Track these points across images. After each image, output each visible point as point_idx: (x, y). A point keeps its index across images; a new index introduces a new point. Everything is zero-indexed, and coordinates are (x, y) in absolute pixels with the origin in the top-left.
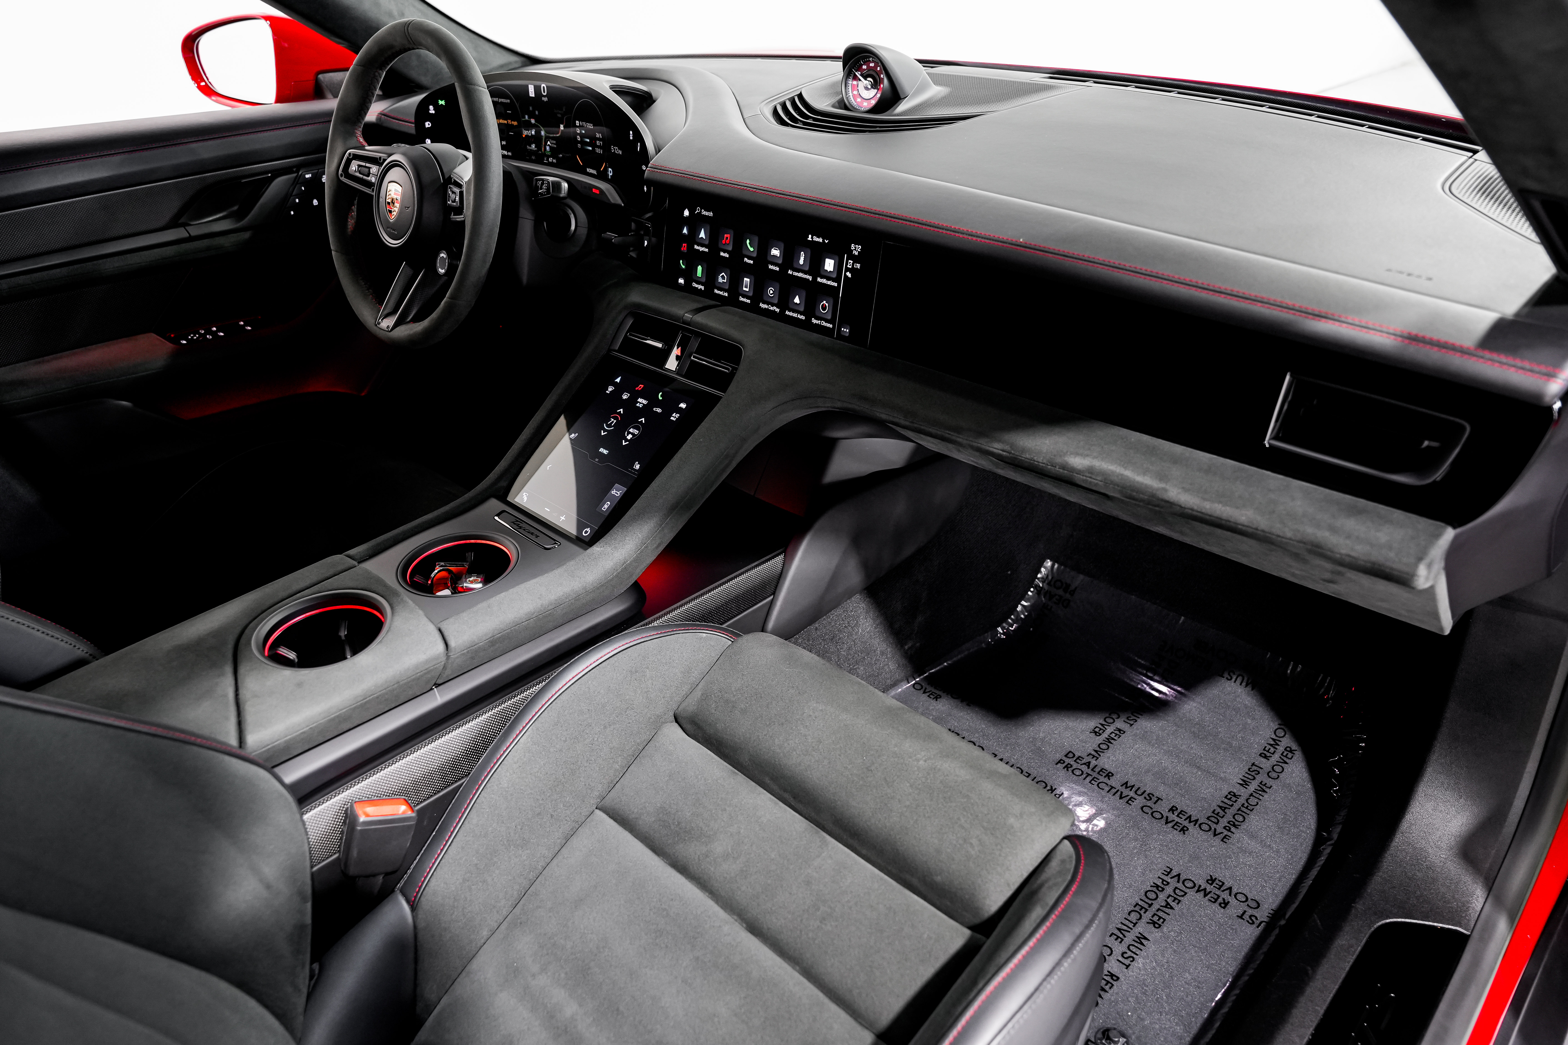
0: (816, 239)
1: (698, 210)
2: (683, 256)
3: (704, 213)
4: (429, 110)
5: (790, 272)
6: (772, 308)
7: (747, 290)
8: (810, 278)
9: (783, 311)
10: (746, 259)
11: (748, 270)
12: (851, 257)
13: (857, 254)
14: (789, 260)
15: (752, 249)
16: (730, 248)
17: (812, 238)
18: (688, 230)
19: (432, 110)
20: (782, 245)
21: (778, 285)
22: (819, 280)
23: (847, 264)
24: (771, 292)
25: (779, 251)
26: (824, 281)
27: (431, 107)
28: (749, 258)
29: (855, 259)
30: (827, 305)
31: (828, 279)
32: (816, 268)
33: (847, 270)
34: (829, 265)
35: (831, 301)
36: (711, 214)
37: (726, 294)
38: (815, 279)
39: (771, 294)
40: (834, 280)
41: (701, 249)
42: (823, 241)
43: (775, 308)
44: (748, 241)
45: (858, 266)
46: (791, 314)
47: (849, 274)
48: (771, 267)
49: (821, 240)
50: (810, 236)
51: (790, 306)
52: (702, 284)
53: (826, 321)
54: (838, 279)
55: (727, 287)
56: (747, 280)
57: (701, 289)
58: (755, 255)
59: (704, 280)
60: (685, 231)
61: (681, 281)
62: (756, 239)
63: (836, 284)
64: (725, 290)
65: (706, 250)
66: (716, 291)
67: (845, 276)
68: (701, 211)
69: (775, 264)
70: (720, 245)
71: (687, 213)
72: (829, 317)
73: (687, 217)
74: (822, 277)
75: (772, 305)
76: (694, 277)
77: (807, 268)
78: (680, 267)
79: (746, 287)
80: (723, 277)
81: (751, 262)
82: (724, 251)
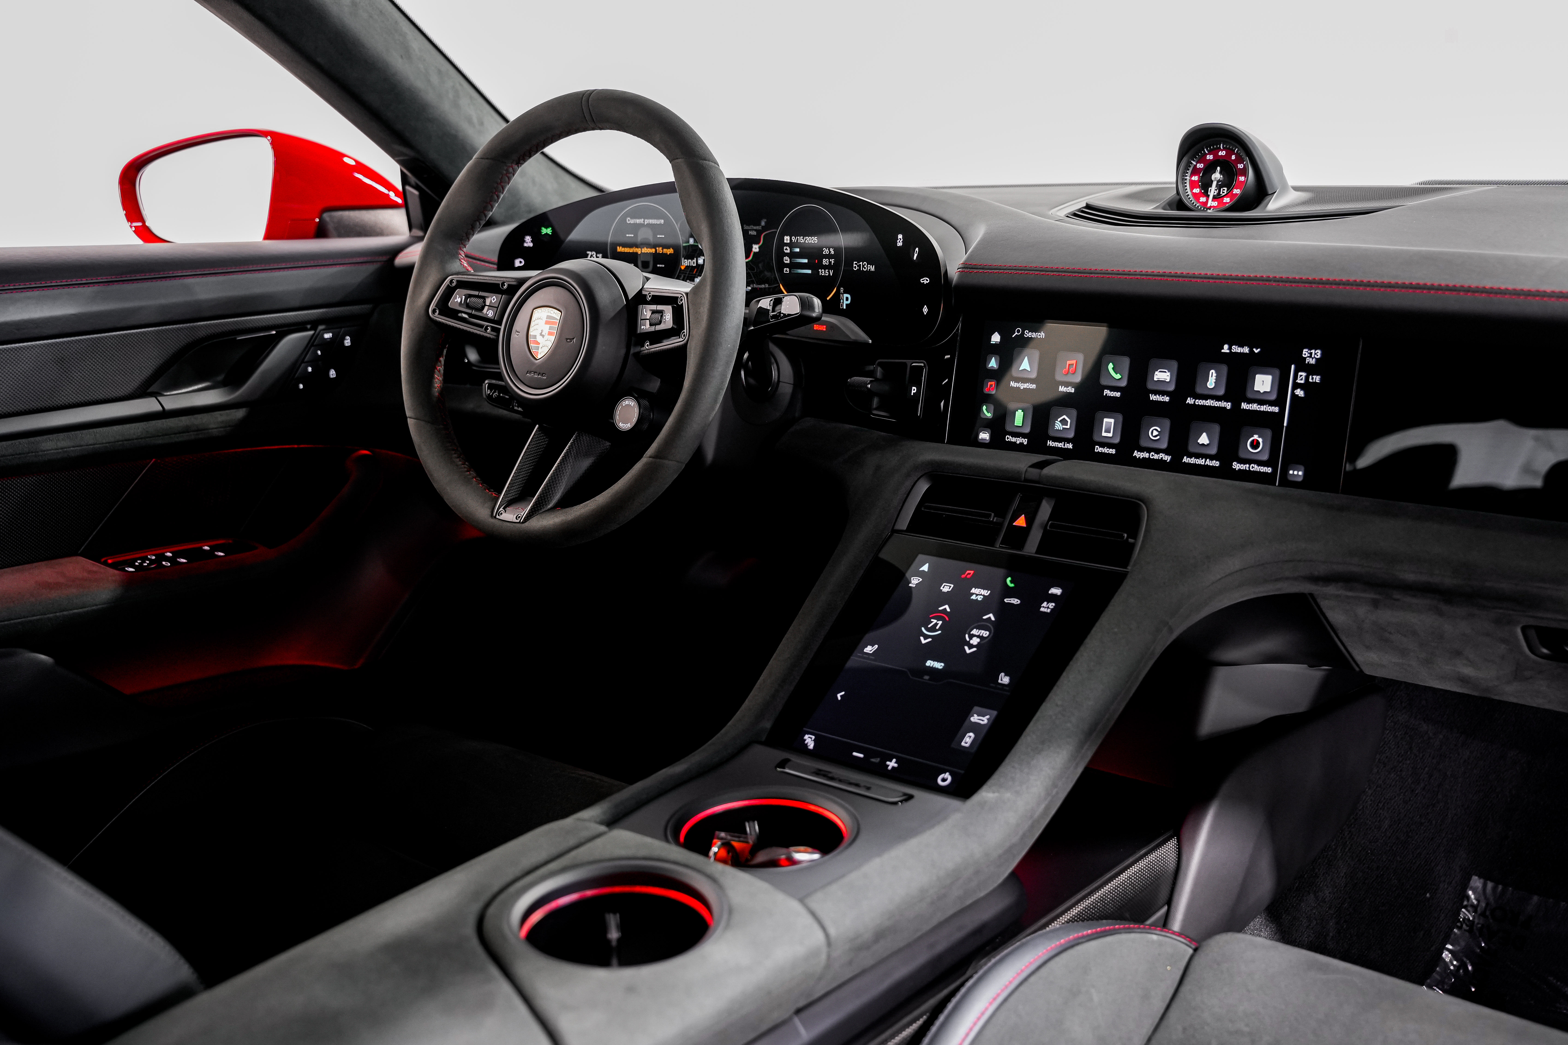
0: (1236, 349)
1: (1018, 331)
2: (989, 400)
3: (1029, 334)
4: (524, 241)
5: (1190, 401)
6: (1156, 457)
7: (1110, 435)
8: (1228, 405)
9: (1177, 458)
10: (1107, 392)
11: (1111, 407)
12: (1302, 366)
13: (1313, 362)
14: (1187, 384)
15: (1118, 376)
16: (1077, 378)
17: (1230, 348)
18: (1000, 362)
19: (528, 242)
20: (1175, 364)
21: (1167, 423)
22: (1244, 406)
23: (1295, 377)
24: (1155, 433)
25: (1169, 374)
26: (1255, 407)
27: (528, 239)
28: (1113, 389)
29: (1311, 370)
30: (1260, 440)
31: (1261, 402)
32: (1238, 390)
33: (1296, 386)
34: (1263, 383)
35: (1269, 433)
36: (1041, 335)
37: (1070, 446)
38: (1236, 406)
39: (1156, 436)
40: (1271, 404)
41: (1023, 386)
42: (1251, 351)
43: (1162, 456)
44: (1111, 366)
45: (1317, 379)
46: (1193, 461)
47: (1300, 393)
48: (1153, 397)
49: (1246, 350)
50: (1226, 347)
51: (1192, 449)
52: (1023, 435)
53: (1260, 463)
54: (1280, 401)
55: (1071, 435)
56: (1109, 422)
57: (1022, 444)
58: (1124, 384)
59: (1027, 430)
60: (993, 364)
61: (984, 436)
62: (1126, 362)
63: (1276, 409)
64: (1068, 440)
65: (1034, 386)
66: (1050, 443)
67: (1294, 396)
68: (1023, 333)
69: (1162, 393)
70: (1059, 377)
71: (996, 338)
72: (1265, 457)
73: (996, 345)
74: (1250, 401)
75: (1158, 451)
76: (1009, 428)
77: (1221, 392)
78: (982, 416)
79: (1108, 431)
80: (1064, 422)
81: (1117, 395)
82: (1066, 384)
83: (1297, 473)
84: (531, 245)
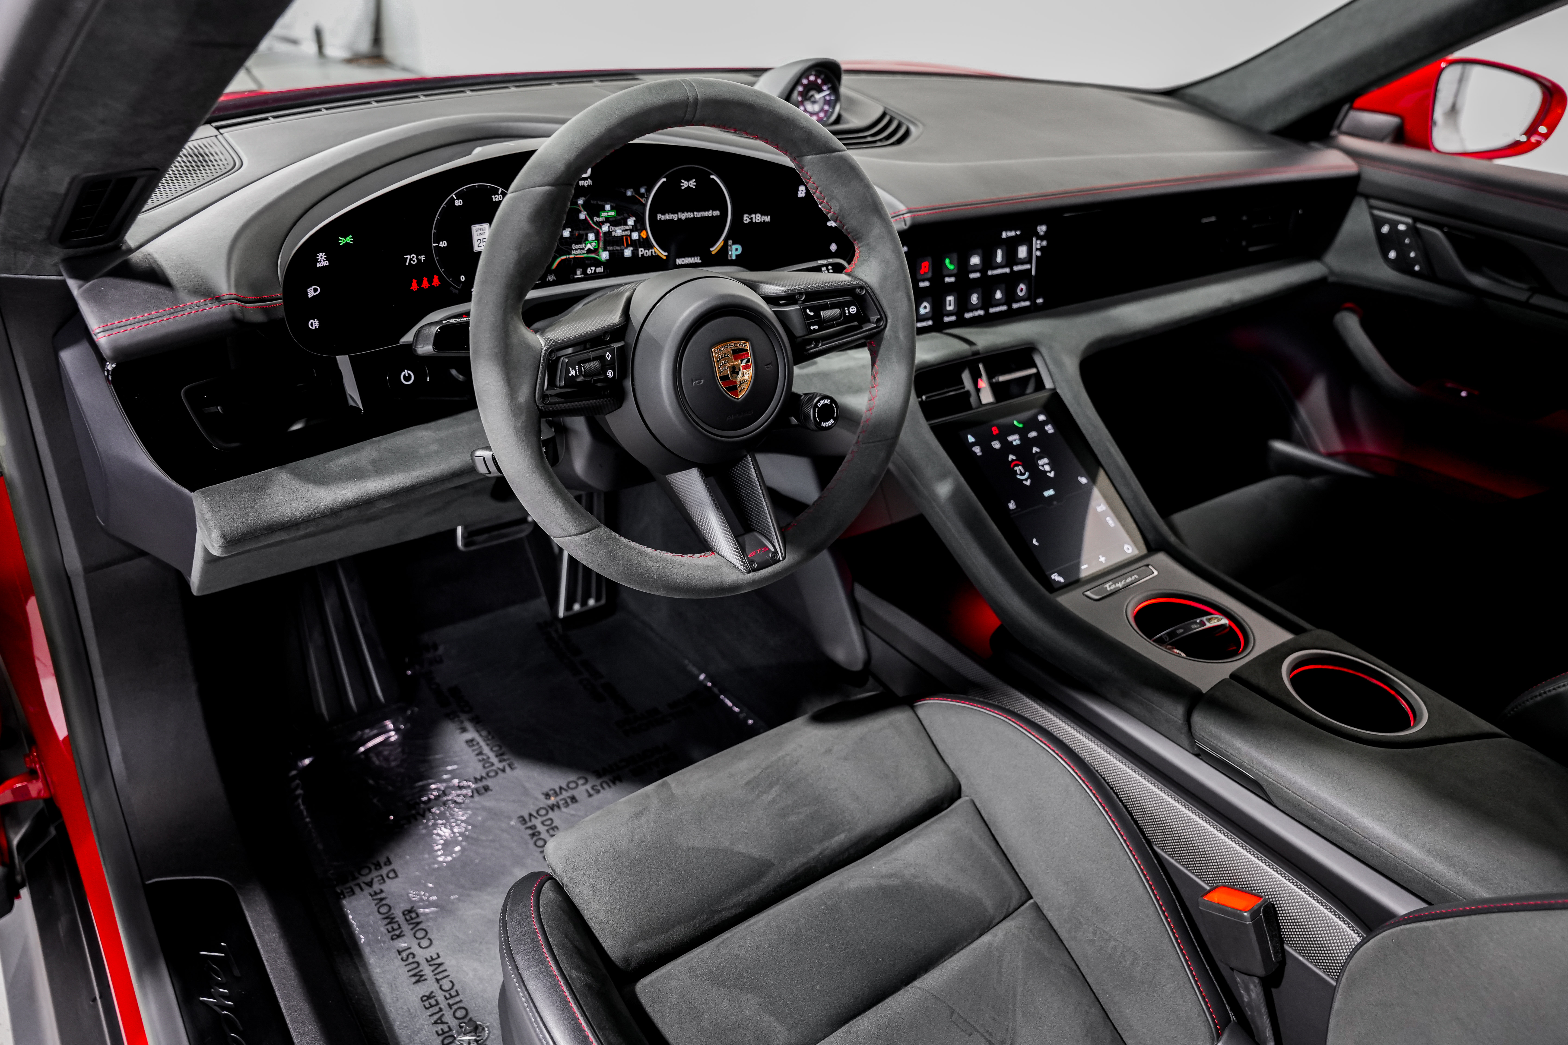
0: (1009, 234)
4: (317, 261)
5: (990, 273)
6: (976, 314)
7: (952, 308)
8: (1008, 270)
9: (986, 312)
10: (946, 280)
11: (950, 289)
12: (1040, 238)
13: (1043, 233)
14: (988, 262)
16: (929, 275)
17: (1006, 234)
19: (322, 260)
20: (981, 252)
21: (980, 290)
22: (1015, 268)
23: (1036, 245)
24: (974, 299)
25: (978, 258)
26: (1019, 268)
27: (321, 256)
28: (950, 276)
29: (1042, 238)
30: (1024, 287)
31: (1022, 264)
32: (1011, 259)
33: (1036, 250)
34: (1022, 252)
35: (1027, 281)
37: (931, 323)
38: (1012, 269)
39: (975, 301)
40: (1027, 263)
42: (1016, 233)
43: (979, 312)
44: (947, 261)
45: (1045, 243)
46: (994, 310)
47: (1039, 253)
48: (971, 276)
49: (1013, 234)
50: (1004, 234)
51: (994, 302)
53: (1025, 300)
54: (1030, 262)
55: (930, 315)
56: (950, 298)
58: (955, 271)
62: (955, 256)
63: (1028, 266)
64: (928, 319)
66: (919, 325)
67: (1037, 256)
69: (975, 271)
70: (918, 277)
72: (1026, 296)
74: (1017, 264)
75: (977, 310)
77: (1004, 263)
79: (950, 305)
80: (925, 307)
81: (952, 279)
82: (923, 280)
83: (1040, 301)
84: (327, 263)
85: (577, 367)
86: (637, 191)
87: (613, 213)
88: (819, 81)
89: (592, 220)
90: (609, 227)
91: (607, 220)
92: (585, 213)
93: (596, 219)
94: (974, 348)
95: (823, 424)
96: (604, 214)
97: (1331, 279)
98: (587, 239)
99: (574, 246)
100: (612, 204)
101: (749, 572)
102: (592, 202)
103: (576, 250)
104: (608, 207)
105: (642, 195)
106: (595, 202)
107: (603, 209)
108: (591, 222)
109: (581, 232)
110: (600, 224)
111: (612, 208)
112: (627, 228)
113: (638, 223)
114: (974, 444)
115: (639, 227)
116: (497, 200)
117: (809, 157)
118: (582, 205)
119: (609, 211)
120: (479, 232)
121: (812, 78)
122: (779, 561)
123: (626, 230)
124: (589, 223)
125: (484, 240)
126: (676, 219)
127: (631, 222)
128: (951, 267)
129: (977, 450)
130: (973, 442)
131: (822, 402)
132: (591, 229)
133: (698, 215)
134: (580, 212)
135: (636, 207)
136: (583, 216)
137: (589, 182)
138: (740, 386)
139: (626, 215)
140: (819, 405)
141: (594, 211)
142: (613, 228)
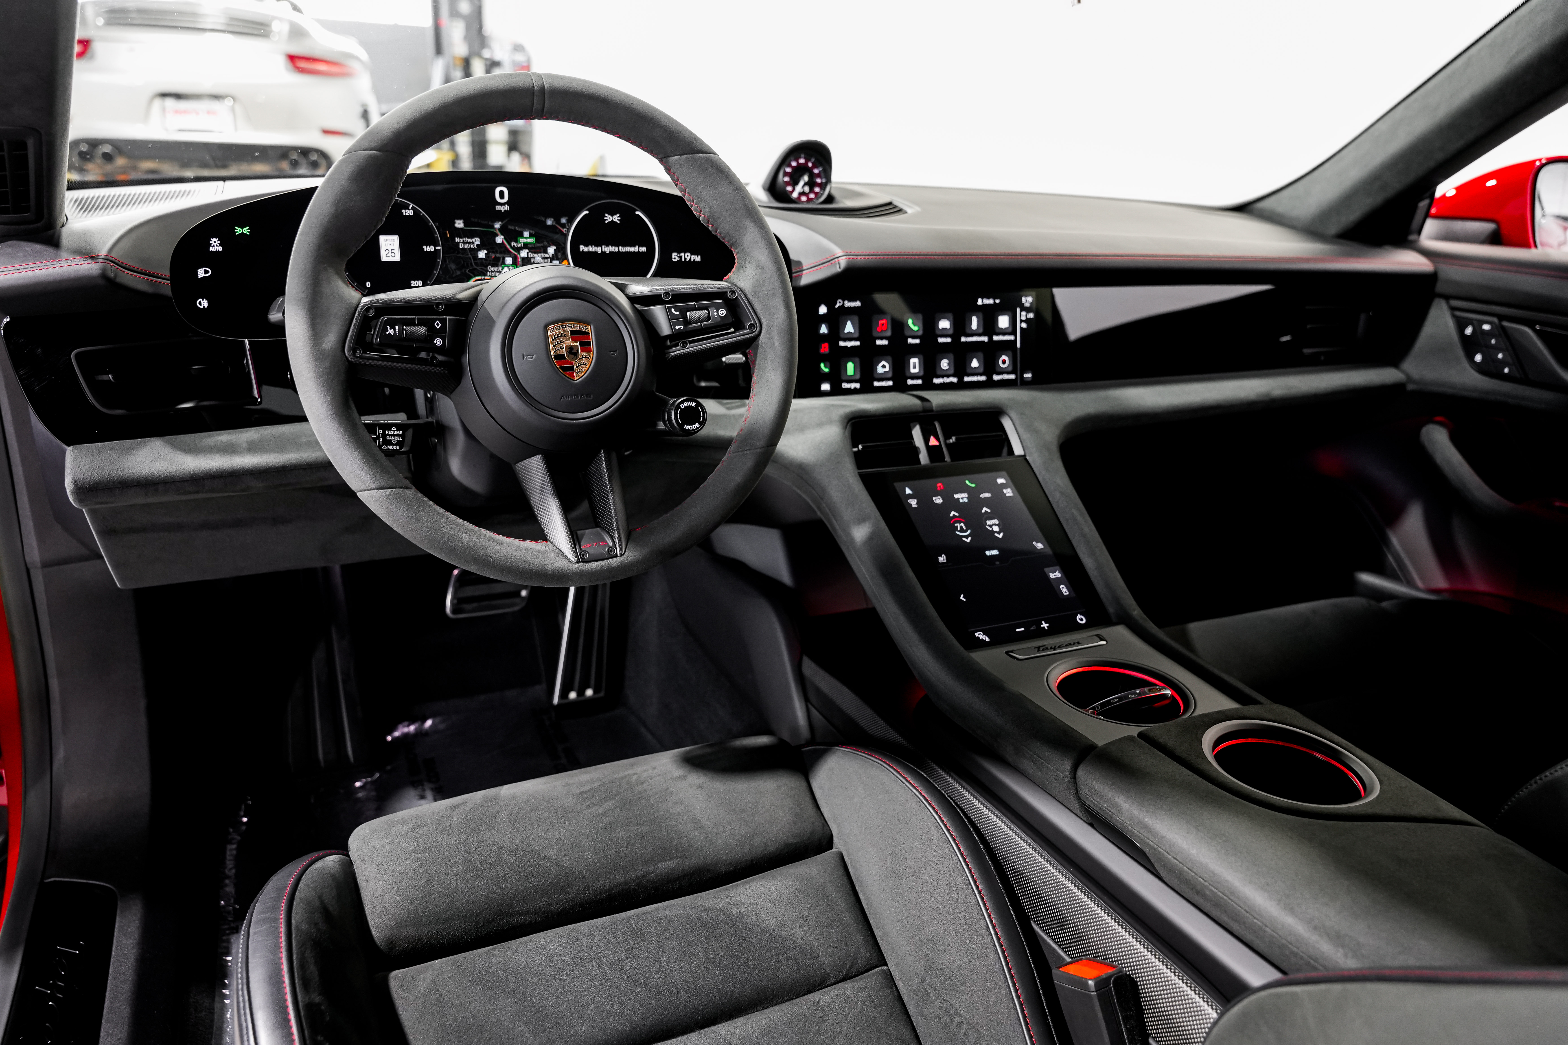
0: (986, 301)
1: (840, 303)
2: (824, 358)
3: (848, 304)
5: (963, 339)
6: (947, 380)
7: (917, 370)
9: (961, 379)
10: (910, 340)
11: (914, 351)
12: (1023, 308)
13: (1028, 305)
14: (960, 327)
16: (889, 333)
17: (982, 301)
18: (829, 328)
20: (951, 316)
21: (951, 356)
22: (995, 338)
23: (1020, 316)
24: (945, 364)
25: (948, 322)
26: (1001, 338)
27: (216, 241)
28: (914, 337)
29: (1028, 310)
30: (1006, 359)
31: (1004, 334)
32: (989, 327)
33: (1021, 321)
34: (1003, 321)
35: (1010, 353)
36: (858, 304)
37: (891, 383)
38: (990, 338)
39: (945, 367)
40: (1009, 334)
41: (849, 344)
42: (994, 302)
43: (951, 379)
44: (910, 322)
45: (1031, 315)
46: (970, 379)
47: (1024, 325)
48: (940, 340)
49: (991, 301)
50: (980, 301)
51: (969, 371)
52: (856, 381)
53: (1008, 373)
54: (1014, 333)
55: (890, 375)
56: (914, 361)
57: (855, 388)
58: (920, 333)
59: (858, 377)
60: (824, 329)
61: (826, 387)
62: (920, 317)
63: (1012, 338)
64: (888, 379)
65: (857, 343)
66: (876, 384)
67: (1021, 328)
68: (844, 304)
69: (945, 336)
70: (875, 334)
71: (823, 310)
72: (1010, 369)
73: (824, 315)
74: (998, 334)
75: (948, 376)
76: (843, 378)
77: (981, 331)
78: (822, 372)
79: (914, 367)
80: (884, 366)
81: (917, 341)
82: (881, 338)
83: (1028, 376)
84: (221, 249)
85: (397, 327)
86: (558, 222)
87: (531, 240)
88: (810, 165)
89: (511, 246)
90: (527, 253)
91: (526, 246)
92: (502, 237)
93: (513, 244)
94: (926, 404)
95: (686, 427)
96: (522, 241)
97: (1410, 387)
98: (503, 263)
99: (490, 268)
100: (531, 232)
101: (578, 562)
102: (510, 227)
103: (492, 272)
104: (526, 234)
105: (563, 226)
106: (513, 228)
107: (522, 235)
108: (508, 247)
109: (498, 255)
110: (518, 250)
111: (531, 235)
112: (547, 256)
113: (559, 252)
114: (910, 497)
115: (560, 257)
116: (407, 214)
117: (674, 158)
118: (499, 229)
119: (527, 237)
120: (388, 242)
121: (802, 161)
122: (616, 556)
123: (546, 258)
124: (506, 247)
125: (392, 251)
126: (600, 251)
127: (551, 250)
128: (915, 328)
129: (913, 502)
130: (909, 494)
131: (685, 404)
132: (509, 254)
133: (623, 249)
134: (497, 235)
135: (556, 237)
136: (499, 239)
137: (507, 208)
138: (577, 367)
139: (546, 243)
140: (682, 406)
141: (512, 235)
142: (531, 255)
